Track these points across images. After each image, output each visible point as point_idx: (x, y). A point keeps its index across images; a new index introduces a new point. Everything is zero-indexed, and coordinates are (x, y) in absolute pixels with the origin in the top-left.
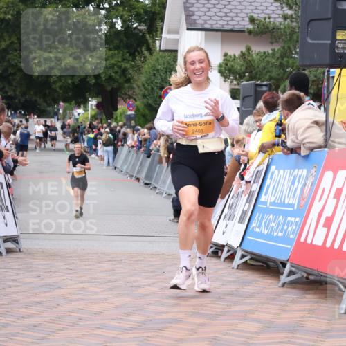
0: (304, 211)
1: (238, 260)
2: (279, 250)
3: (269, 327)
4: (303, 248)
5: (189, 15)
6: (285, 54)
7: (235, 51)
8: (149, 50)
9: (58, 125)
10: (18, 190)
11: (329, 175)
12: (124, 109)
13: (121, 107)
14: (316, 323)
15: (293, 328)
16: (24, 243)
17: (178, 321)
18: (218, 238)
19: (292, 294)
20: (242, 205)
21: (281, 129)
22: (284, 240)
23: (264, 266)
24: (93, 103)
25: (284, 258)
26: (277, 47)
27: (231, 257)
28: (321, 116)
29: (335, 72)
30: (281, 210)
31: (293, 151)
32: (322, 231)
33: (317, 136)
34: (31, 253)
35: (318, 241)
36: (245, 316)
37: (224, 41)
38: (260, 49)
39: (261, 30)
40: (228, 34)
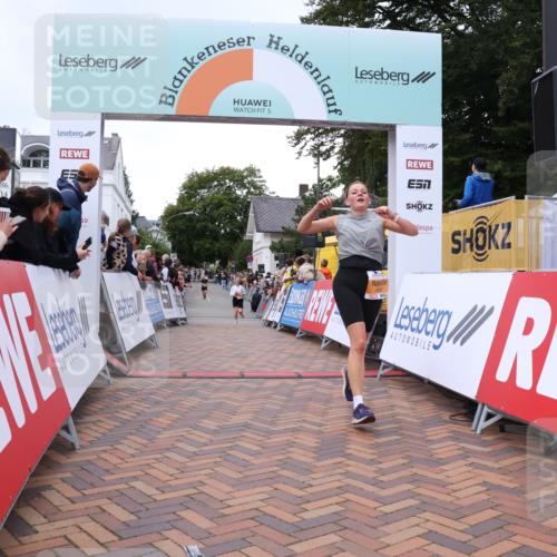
0: (305, 307)
1: (278, 328)
2: (296, 324)
3: (292, 356)
4: (306, 322)
5: (257, 226)
6: (297, 242)
7: (276, 240)
8: (242, 240)
9: (203, 272)
10: (187, 298)
11: (316, 292)
12: (231, 264)
13: (229, 263)
14: (311, 354)
15: (301, 356)
16: (189, 321)
17: (253, 354)
18: (270, 319)
19: (301, 342)
20: (280, 305)
21: (293, 273)
22: (298, 319)
23: (290, 330)
24: (217, 262)
25: (297, 326)
26: (294, 239)
27: (276, 327)
28: (311, 267)
29: (318, 249)
30: (296, 307)
31: (301, 282)
32: (313, 315)
33: (311, 276)
34: (192, 325)
35: (312, 319)
36: (281, 351)
37: (272, 237)
38: (286, 239)
39: (287, 232)
40: (273, 234)
